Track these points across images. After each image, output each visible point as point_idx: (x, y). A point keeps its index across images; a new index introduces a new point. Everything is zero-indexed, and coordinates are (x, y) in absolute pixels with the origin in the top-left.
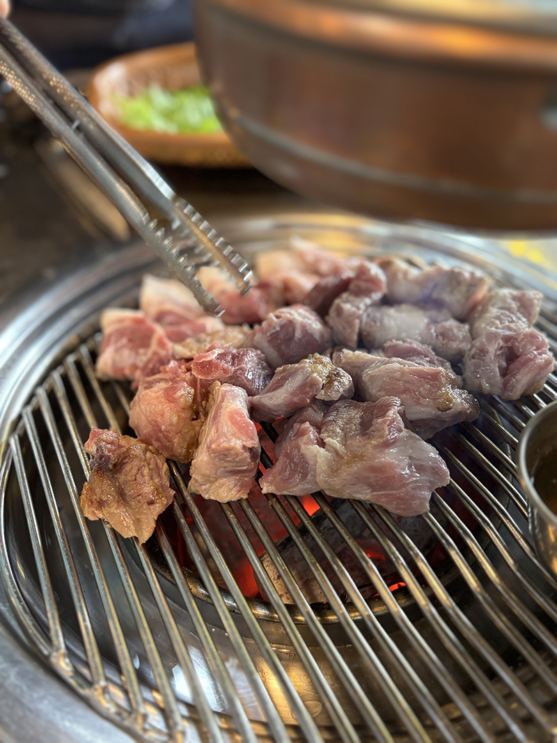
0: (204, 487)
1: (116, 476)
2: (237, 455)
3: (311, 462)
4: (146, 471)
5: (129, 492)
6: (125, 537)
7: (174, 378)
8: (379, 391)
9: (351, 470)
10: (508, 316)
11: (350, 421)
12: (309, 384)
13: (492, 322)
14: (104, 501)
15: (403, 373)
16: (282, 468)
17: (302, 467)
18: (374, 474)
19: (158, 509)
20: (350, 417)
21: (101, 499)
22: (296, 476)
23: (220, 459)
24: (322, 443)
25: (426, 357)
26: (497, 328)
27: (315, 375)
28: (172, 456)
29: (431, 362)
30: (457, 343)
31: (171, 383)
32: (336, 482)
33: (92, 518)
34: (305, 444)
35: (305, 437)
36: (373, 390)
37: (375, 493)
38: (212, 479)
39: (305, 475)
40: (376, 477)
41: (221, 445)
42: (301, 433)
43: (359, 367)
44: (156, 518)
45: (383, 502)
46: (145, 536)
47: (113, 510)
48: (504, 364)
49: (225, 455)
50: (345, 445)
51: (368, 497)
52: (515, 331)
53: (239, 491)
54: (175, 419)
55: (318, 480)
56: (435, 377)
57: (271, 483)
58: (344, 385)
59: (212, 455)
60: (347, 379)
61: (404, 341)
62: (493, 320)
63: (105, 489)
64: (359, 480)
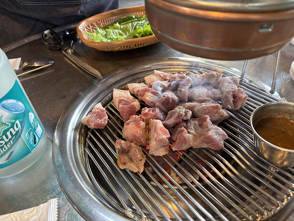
0: (154, 152)
1: (128, 154)
2: (165, 140)
3: (187, 139)
4: (137, 151)
5: (133, 158)
6: (135, 172)
7: (136, 120)
8: (202, 114)
9: (200, 139)
10: (231, 85)
11: (195, 124)
12: (180, 115)
13: (227, 88)
14: (125, 163)
15: (207, 107)
16: (178, 142)
17: (185, 141)
18: (207, 139)
19: (143, 161)
20: (195, 123)
21: (124, 162)
22: (183, 144)
23: (160, 143)
24: (189, 133)
25: (210, 101)
26: (229, 89)
27: (181, 112)
28: (141, 144)
29: (212, 103)
30: (218, 95)
31: (135, 122)
32: (196, 143)
33: (122, 168)
34: (185, 134)
35: (184, 132)
36: (199, 114)
37: (208, 145)
38: (157, 149)
39: (186, 143)
40: (208, 140)
41: (160, 138)
42: (182, 131)
43: (192, 108)
44: (144, 164)
45: (211, 147)
46: (142, 171)
47: (129, 165)
48: (233, 99)
49: (161, 141)
50: (196, 132)
51: (206, 146)
52: (235, 89)
53: (166, 152)
54: (141, 133)
55: (190, 144)
56: (217, 107)
57: (176, 147)
58: (191, 114)
59: (157, 142)
60: (191, 112)
61: (202, 98)
62: (227, 87)
63: (125, 158)
64: (203, 142)
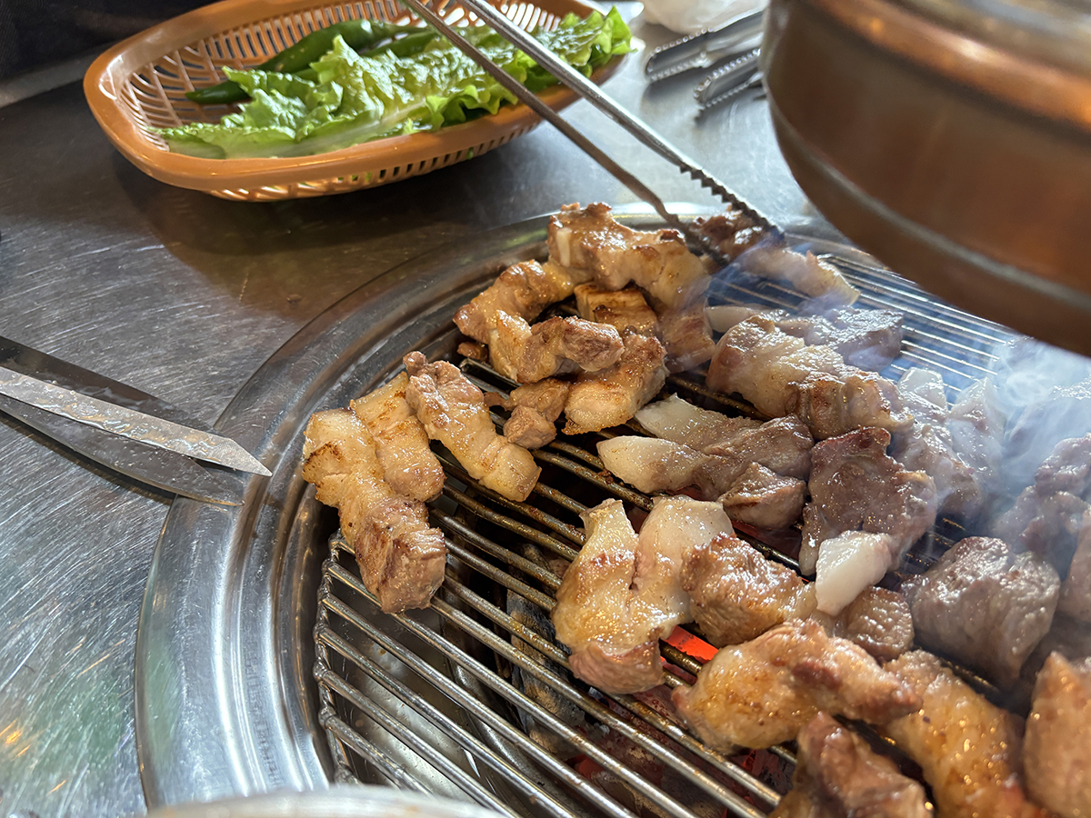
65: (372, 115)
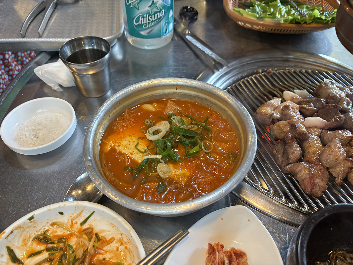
65: (276, 18)
